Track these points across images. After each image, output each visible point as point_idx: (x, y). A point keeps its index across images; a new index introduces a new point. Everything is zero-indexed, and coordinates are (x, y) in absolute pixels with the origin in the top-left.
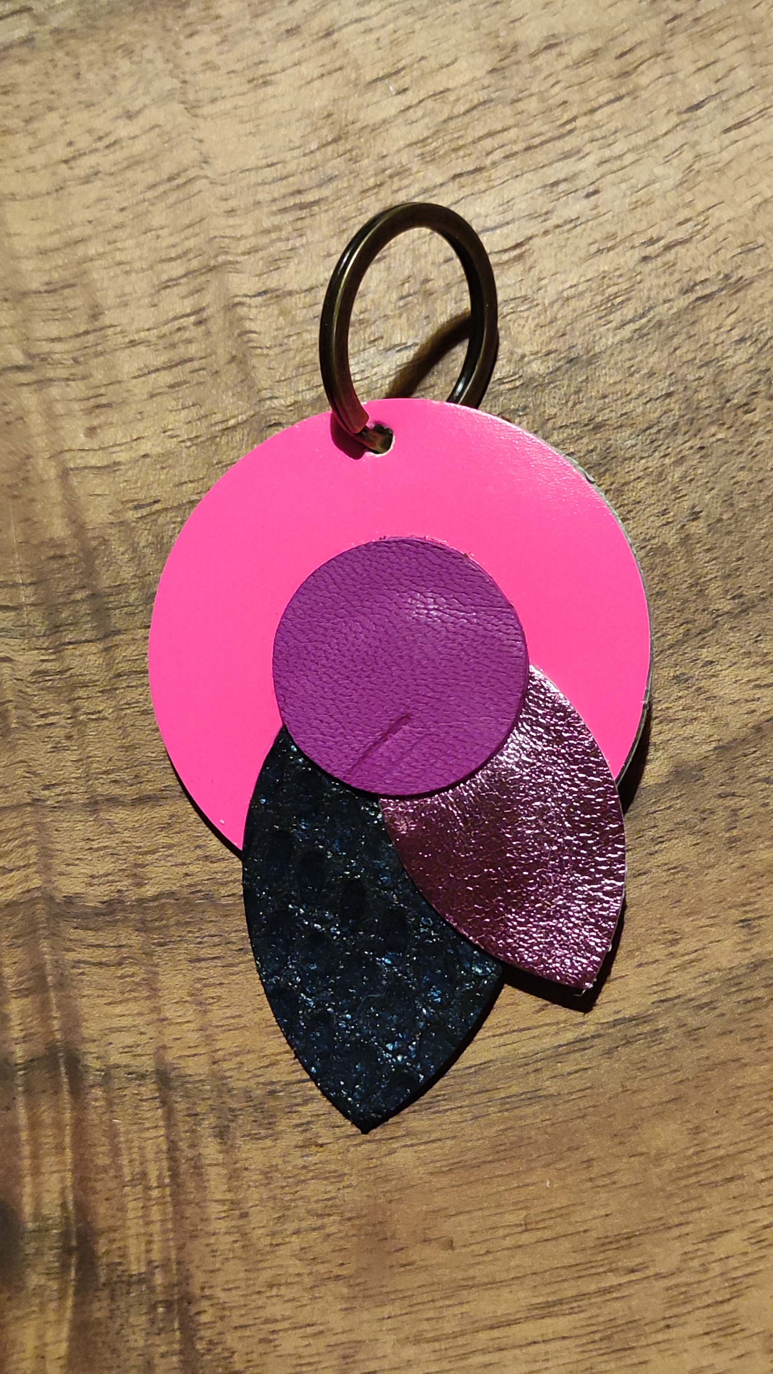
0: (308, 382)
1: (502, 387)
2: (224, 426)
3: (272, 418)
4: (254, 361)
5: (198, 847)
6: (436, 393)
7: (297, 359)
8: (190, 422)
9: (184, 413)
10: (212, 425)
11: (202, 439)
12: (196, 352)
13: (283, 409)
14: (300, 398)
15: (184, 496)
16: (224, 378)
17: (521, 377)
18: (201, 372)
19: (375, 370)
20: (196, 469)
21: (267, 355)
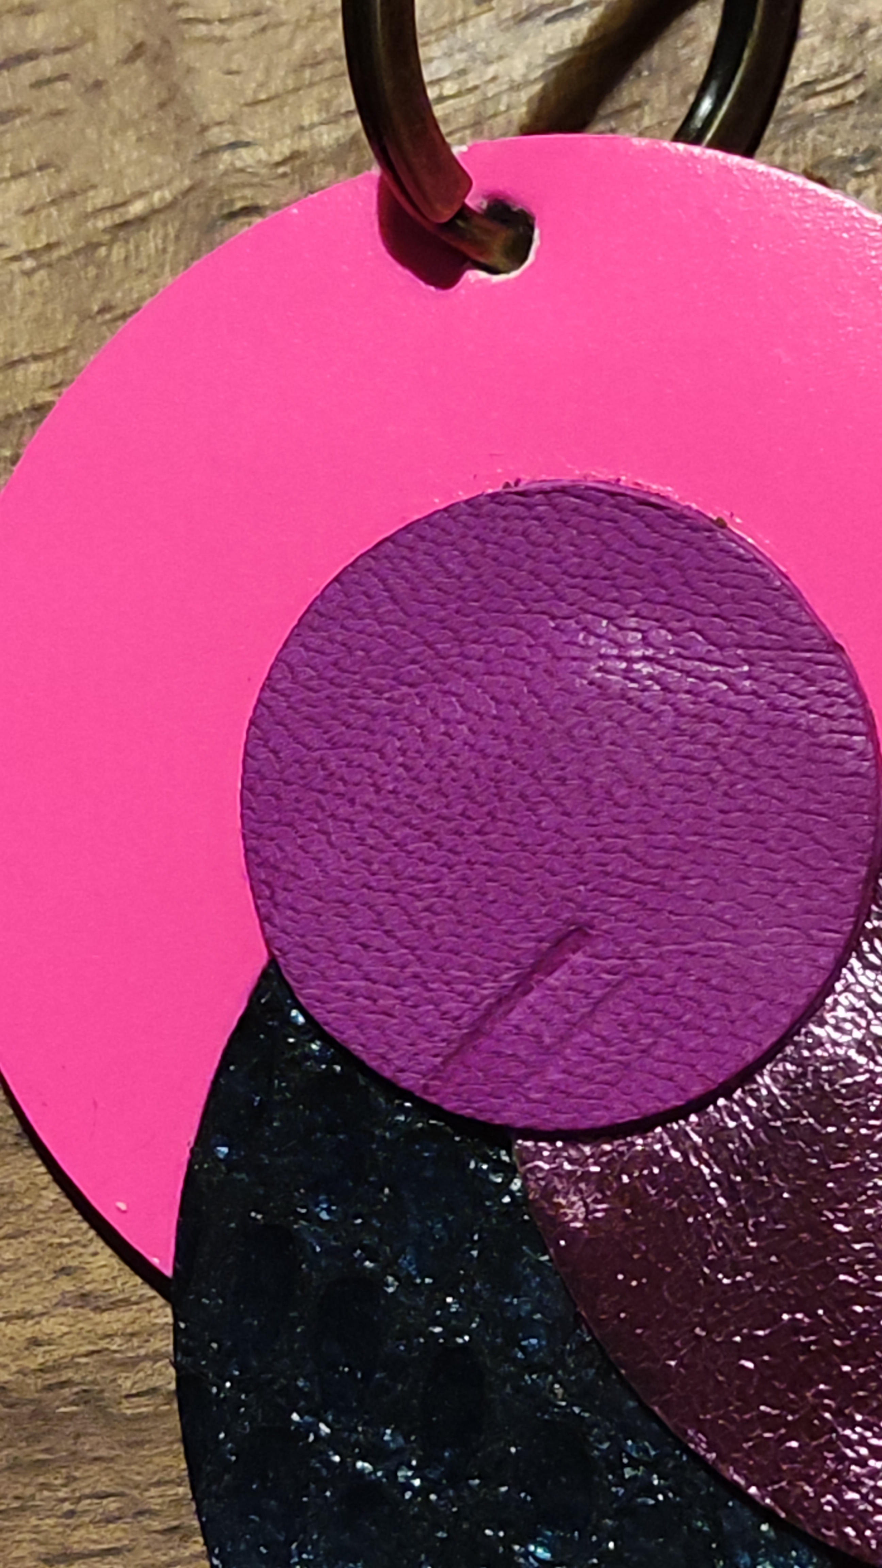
0: (325, 105)
1: (813, 103)
2: (117, 217)
3: (237, 194)
4: (189, 55)
5: (64, 1271)
6: (647, 122)
7: (298, 46)
8: (31, 210)
9: (17, 187)
10: (87, 216)
11: (63, 251)
12: (46, 36)
13: (264, 171)
14: (305, 143)
15: (20, 395)
16: (115, 99)
17: (858, 77)
18: (60, 86)
19: (491, 71)
20: (47, 326)
21: (223, 40)
